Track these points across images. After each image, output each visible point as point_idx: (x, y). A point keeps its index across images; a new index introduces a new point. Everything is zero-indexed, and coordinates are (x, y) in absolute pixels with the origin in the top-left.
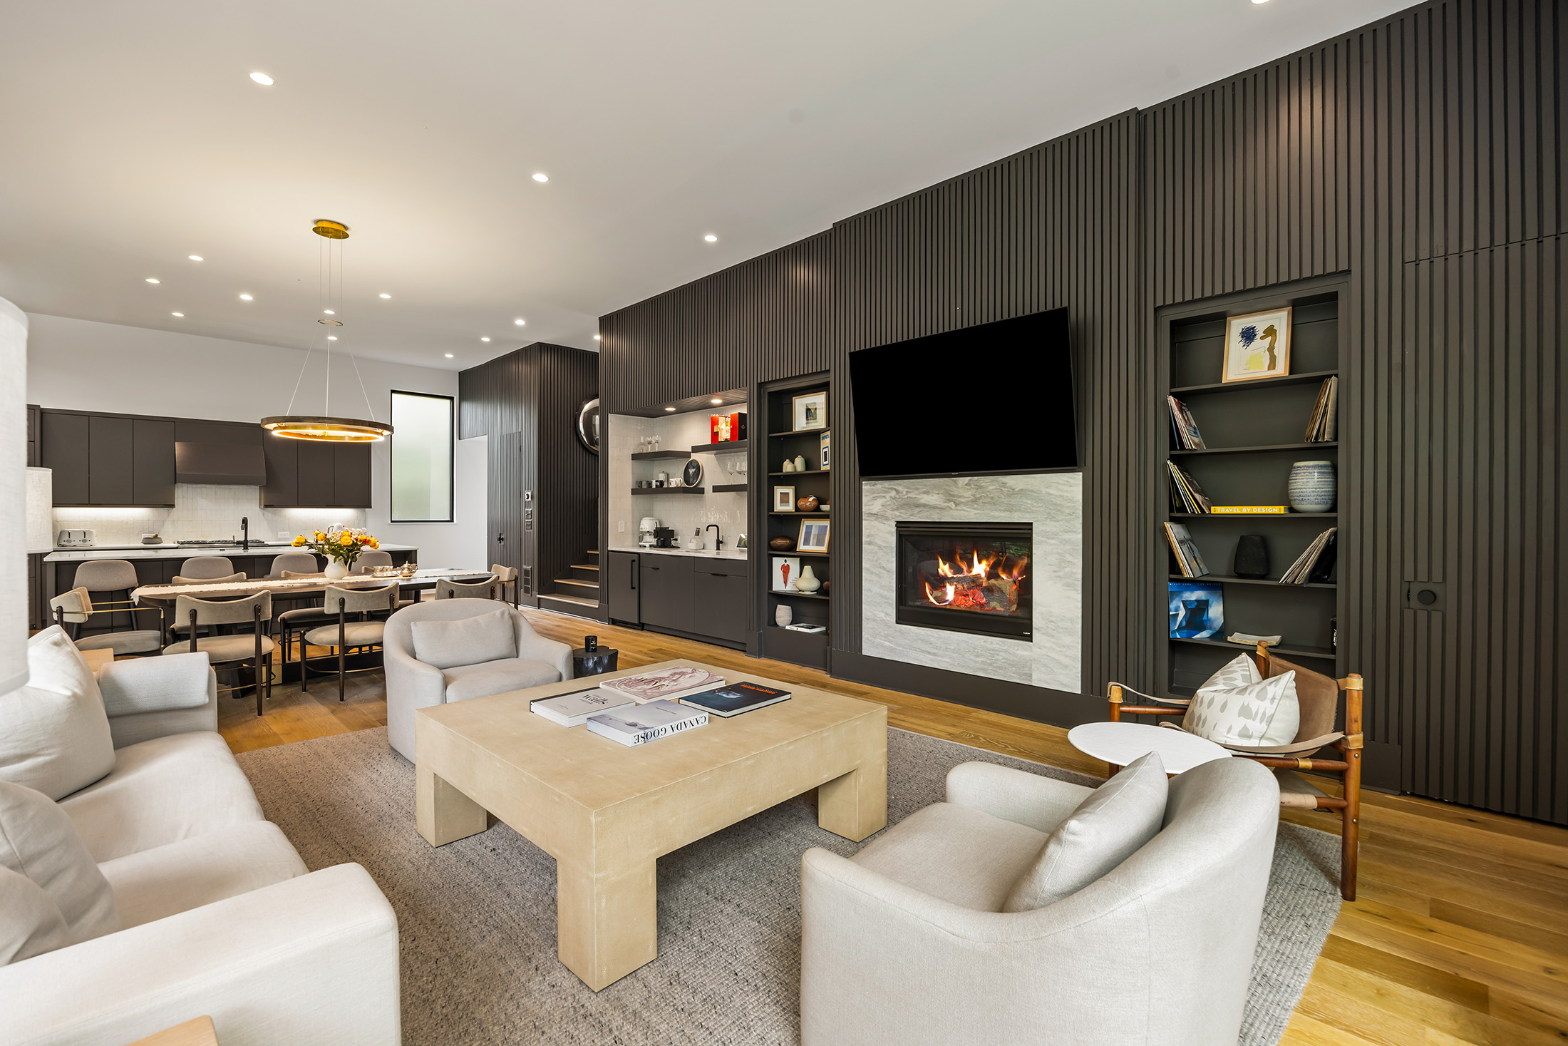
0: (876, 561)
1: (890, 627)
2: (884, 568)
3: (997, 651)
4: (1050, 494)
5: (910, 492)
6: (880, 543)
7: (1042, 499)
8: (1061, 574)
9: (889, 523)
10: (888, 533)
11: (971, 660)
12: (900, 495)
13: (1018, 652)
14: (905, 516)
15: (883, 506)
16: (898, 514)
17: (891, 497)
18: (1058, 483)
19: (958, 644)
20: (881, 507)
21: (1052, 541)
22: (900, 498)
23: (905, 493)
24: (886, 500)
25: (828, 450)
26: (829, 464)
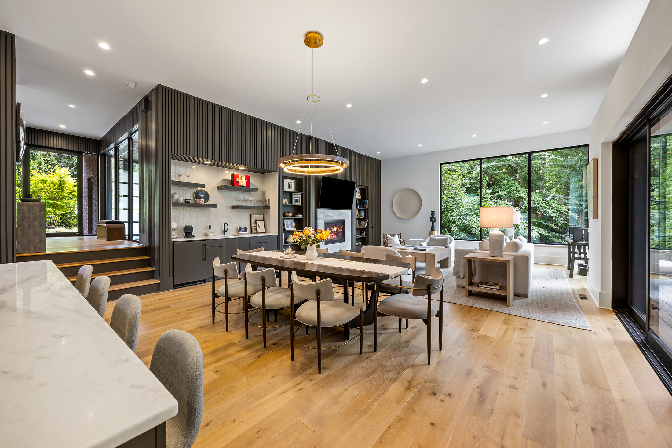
3: (341, 245)
4: (347, 214)
5: (328, 213)
6: (322, 225)
8: (349, 229)
9: (324, 220)
10: (323, 222)
12: (326, 213)
13: (344, 245)
15: (322, 216)
18: (348, 212)
21: (348, 223)
25: (299, 198)
26: (300, 203)
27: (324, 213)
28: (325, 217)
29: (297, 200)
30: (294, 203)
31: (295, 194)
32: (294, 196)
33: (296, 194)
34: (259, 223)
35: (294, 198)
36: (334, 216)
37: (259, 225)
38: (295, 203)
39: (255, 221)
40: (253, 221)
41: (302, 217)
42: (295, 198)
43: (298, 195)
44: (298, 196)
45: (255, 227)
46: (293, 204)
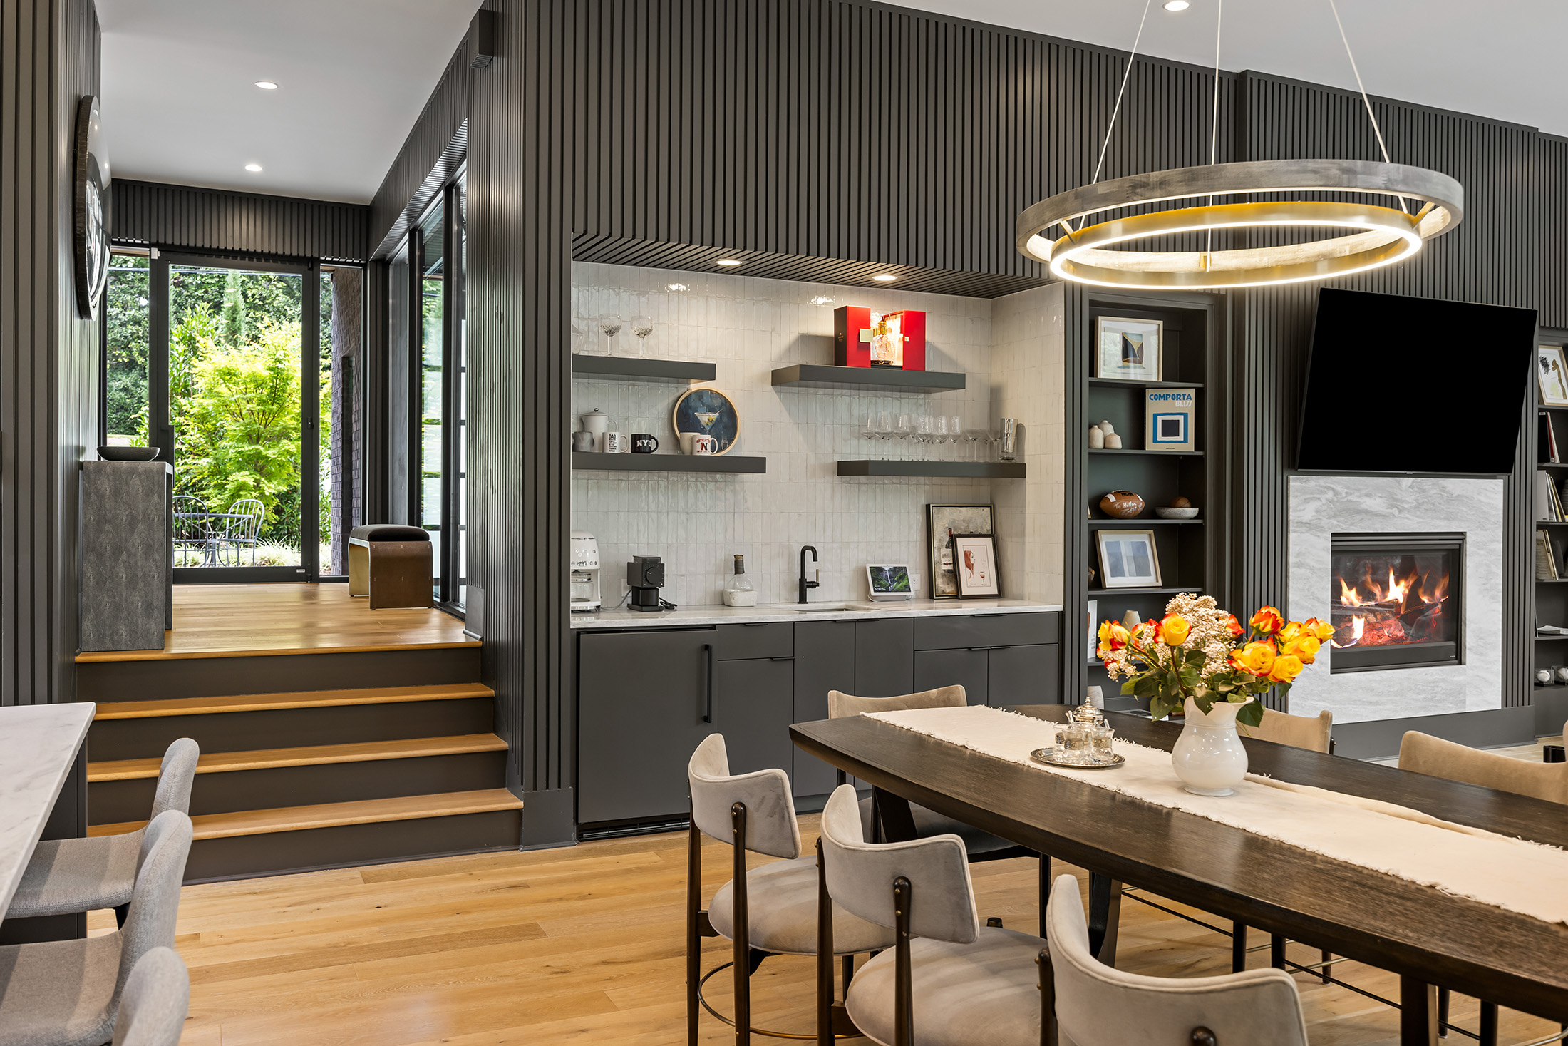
0: (1308, 590)
1: (1325, 680)
2: (1318, 599)
3: (1437, 682)
4: (1480, 501)
5: (1351, 494)
6: (1313, 564)
7: (1474, 507)
8: (1488, 586)
9: (1325, 535)
10: (1324, 550)
11: (1414, 699)
12: (1340, 497)
13: (1456, 679)
14: (1344, 526)
15: (1317, 511)
16: (1336, 523)
17: (1327, 500)
18: (1486, 490)
19: (1400, 684)
20: (1314, 514)
21: (1482, 552)
22: (1337, 501)
23: (1344, 495)
24: (1320, 503)
25: (1181, 418)
26: (1185, 441)
27: (1330, 495)
28: (1335, 516)
29: (1170, 428)
30: (1155, 441)
31: (1157, 397)
32: (1152, 407)
33: (1165, 397)
34: (967, 549)
35: (1155, 416)
36: (1395, 511)
37: (967, 555)
38: (1156, 444)
39: (951, 535)
40: (940, 537)
41: (1201, 515)
42: (1160, 419)
43: (1174, 397)
44: (1178, 403)
45: (950, 567)
46: (1150, 447)
